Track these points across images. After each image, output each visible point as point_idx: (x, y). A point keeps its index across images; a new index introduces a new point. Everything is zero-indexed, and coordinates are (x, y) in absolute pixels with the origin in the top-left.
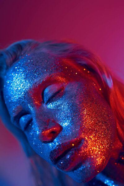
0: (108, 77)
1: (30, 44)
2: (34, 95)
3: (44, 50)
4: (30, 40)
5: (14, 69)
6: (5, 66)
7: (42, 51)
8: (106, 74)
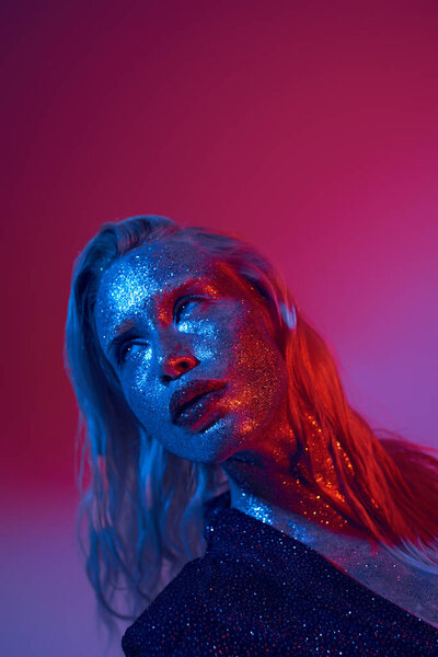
0: (291, 310)
1: (166, 225)
2: (162, 304)
3: (189, 240)
4: (166, 218)
5: (133, 258)
6: (113, 253)
7: (185, 241)
8: (287, 305)
